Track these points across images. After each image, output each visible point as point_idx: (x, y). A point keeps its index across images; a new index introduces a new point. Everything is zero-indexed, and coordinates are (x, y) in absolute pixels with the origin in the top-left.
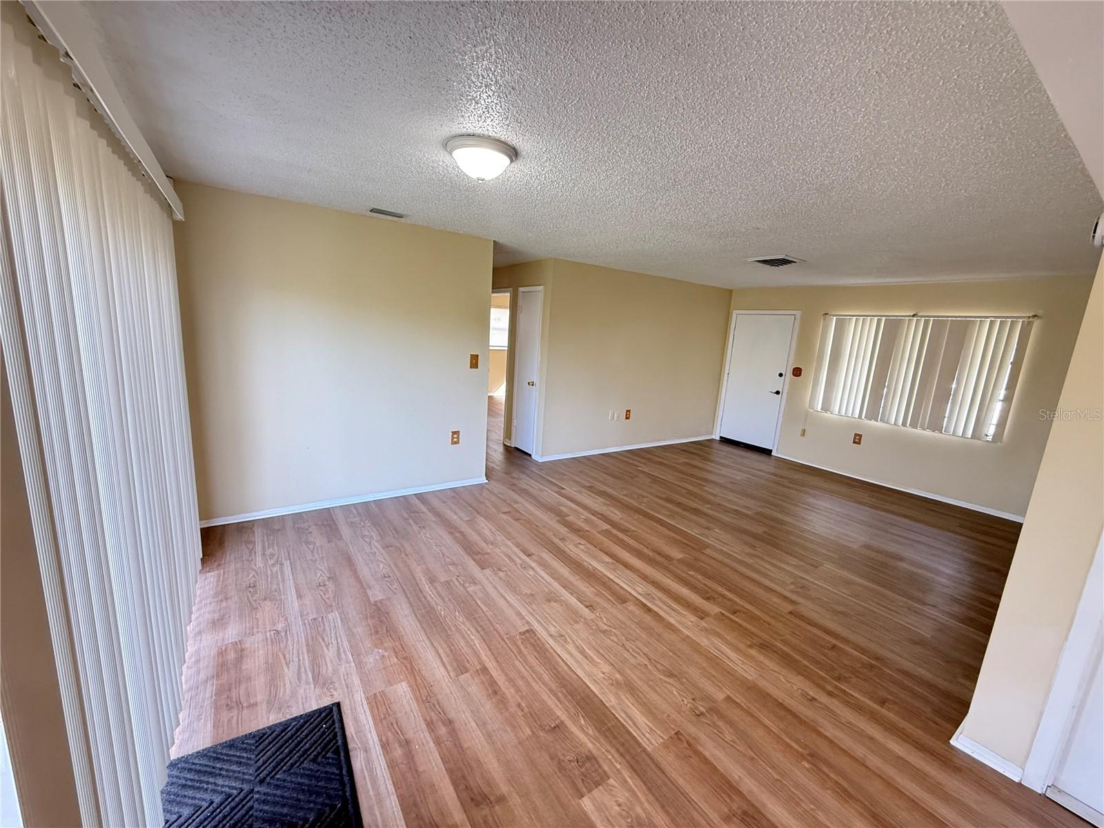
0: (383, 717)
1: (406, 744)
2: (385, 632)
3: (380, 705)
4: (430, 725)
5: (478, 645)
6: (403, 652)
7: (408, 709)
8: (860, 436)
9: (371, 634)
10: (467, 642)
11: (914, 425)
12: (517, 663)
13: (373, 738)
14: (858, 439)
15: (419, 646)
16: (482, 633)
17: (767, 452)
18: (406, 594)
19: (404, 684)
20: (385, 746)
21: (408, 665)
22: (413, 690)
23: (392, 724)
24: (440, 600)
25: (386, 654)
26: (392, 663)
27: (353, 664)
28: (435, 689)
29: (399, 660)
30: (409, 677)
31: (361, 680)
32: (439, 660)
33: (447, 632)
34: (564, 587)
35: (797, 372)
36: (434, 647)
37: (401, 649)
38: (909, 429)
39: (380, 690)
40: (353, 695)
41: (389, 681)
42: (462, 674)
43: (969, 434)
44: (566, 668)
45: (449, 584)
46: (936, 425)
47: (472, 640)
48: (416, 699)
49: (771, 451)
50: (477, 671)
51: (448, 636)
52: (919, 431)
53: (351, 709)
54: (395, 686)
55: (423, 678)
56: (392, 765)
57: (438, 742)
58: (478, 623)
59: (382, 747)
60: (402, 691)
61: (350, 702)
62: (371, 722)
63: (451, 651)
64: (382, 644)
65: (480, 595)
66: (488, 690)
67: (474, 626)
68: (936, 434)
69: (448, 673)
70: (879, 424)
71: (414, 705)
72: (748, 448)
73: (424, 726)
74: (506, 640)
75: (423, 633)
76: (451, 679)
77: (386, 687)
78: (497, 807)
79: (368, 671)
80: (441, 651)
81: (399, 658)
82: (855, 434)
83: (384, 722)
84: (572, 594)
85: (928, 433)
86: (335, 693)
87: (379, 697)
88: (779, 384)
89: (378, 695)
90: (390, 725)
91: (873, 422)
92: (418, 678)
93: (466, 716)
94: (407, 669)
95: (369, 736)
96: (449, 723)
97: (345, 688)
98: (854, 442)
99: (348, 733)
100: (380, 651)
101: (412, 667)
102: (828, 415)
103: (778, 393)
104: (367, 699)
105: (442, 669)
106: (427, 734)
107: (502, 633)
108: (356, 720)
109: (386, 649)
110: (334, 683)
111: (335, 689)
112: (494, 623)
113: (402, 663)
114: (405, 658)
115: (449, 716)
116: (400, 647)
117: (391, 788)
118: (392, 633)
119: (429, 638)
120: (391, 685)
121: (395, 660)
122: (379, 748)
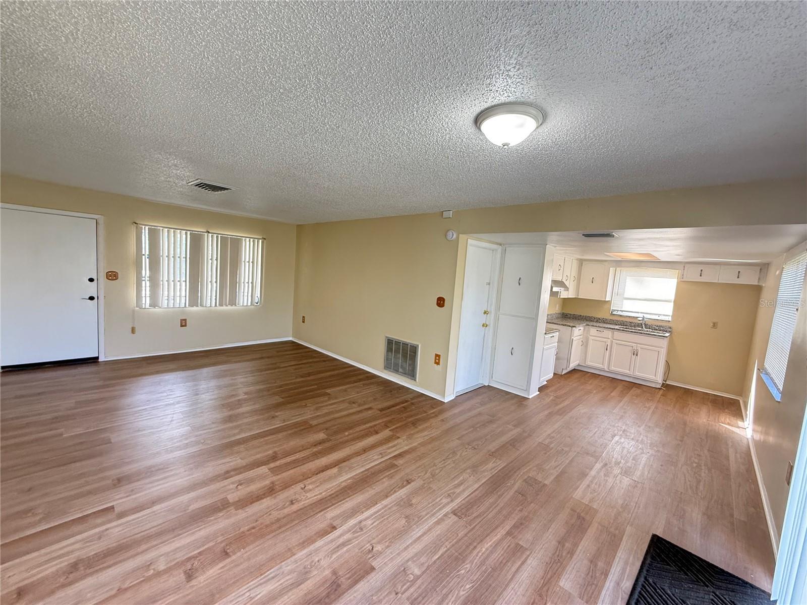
0: (594, 586)
1: (593, 561)
3: (590, 592)
4: (571, 553)
5: (489, 544)
6: (537, 600)
7: (574, 572)
8: (185, 320)
10: (492, 552)
11: (221, 305)
12: (490, 516)
13: (610, 584)
14: (183, 323)
15: (521, 590)
16: (475, 544)
17: (94, 360)
19: (561, 584)
20: (606, 574)
21: (545, 589)
23: (592, 577)
24: (450, 596)
28: (547, 560)
29: (546, 600)
30: (553, 584)
32: (523, 567)
33: (491, 572)
34: (387, 497)
35: (112, 276)
36: (514, 576)
38: (218, 308)
39: (580, 600)
41: (569, 598)
42: (522, 546)
43: (249, 304)
44: (477, 492)
45: (415, 599)
46: (233, 302)
47: (487, 549)
48: (564, 569)
49: (97, 358)
50: (513, 538)
51: (494, 570)
52: (224, 308)
54: (569, 591)
55: (546, 572)
56: (609, 564)
57: (576, 545)
58: (465, 550)
60: (568, 582)
62: (603, 592)
63: (507, 561)
65: (423, 559)
66: (522, 528)
67: (471, 552)
68: (234, 307)
69: (529, 556)
70: (199, 308)
71: (569, 568)
73: (575, 557)
74: (472, 527)
75: (505, 593)
76: (531, 552)
77: (574, 596)
78: (578, 511)
80: (514, 569)
82: (181, 320)
83: (595, 582)
84: (395, 492)
85: (229, 307)
87: (585, 597)
88: (92, 289)
89: (585, 599)
90: (593, 577)
91: (195, 308)
92: (549, 576)
93: (550, 535)
94: (548, 589)
95: (611, 588)
96: (561, 542)
98: (182, 326)
101: (544, 585)
102: (157, 310)
103: (92, 298)
105: (529, 561)
106: (577, 553)
107: (466, 531)
112: (458, 538)
113: (547, 596)
114: (541, 596)
115: (557, 544)
117: (617, 559)
119: (507, 585)
120: (570, 593)
122: (610, 577)
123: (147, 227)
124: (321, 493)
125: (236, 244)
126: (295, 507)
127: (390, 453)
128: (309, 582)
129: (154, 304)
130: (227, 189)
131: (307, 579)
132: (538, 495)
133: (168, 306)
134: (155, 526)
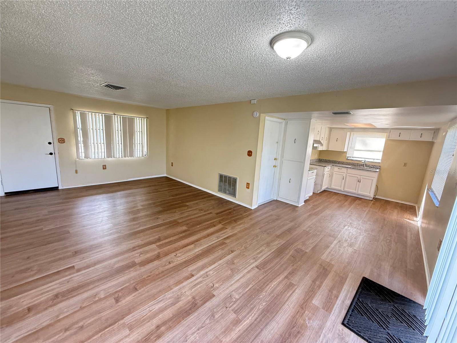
0: (330, 303)
1: (331, 291)
2: (295, 328)
3: (328, 306)
4: (319, 287)
5: (276, 283)
6: (300, 310)
7: (320, 296)
8: (105, 165)
9: (302, 335)
10: (276, 287)
11: (125, 157)
12: (276, 269)
13: (339, 302)
14: (104, 167)
15: (292, 305)
16: (268, 283)
17: (56, 189)
18: (259, 333)
19: (313, 302)
21: (304, 305)
22: (313, 297)
23: (329, 298)
24: (255, 309)
25: (307, 318)
26: (309, 313)
27: (324, 332)
28: (306, 290)
29: (305, 310)
30: (309, 302)
31: (327, 322)
32: (293, 294)
33: (276, 297)
34: (221, 259)
35: (62, 141)
36: (288, 299)
37: (299, 312)
38: (124, 158)
39: (323, 310)
40: (334, 320)
41: (317, 309)
42: (293, 284)
43: (141, 156)
44: (269, 256)
45: (236, 310)
46: (132, 155)
47: (274, 285)
48: (315, 295)
49: (58, 187)
50: (288, 279)
51: (278, 295)
52: (127, 158)
53: (339, 316)
54: (317, 305)
55: (305, 297)
56: (339, 292)
57: (322, 283)
58: (262, 286)
59: (338, 297)
60: (317, 301)
61: (337, 319)
62: (335, 306)
63: (285, 291)
64: (303, 325)
65: (240, 291)
66: (294, 275)
67: (266, 287)
68: (132, 158)
69: (296, 288)
70: (113, 159)
71: (318, 295)
72: (36, 192)
73: (321, 288)
74: (267, 274)
75: (283, 307)
76: (298, 287)
77: (320, 308)
79: (320, 321)
80: (288, 295)
81: (304, 311)
82: (103, 165)
83: (331, 301)
84: (225, 257)
85: (130, 158)
86: (341, 329)
88: (51, 148)
89: (325, 310)
91: (110, 159)
92: (307, 298)
93: (308, 278)
94: (306, 304)
95: (339, 304)
96: (314, 281)
97: (335, 326)
98: (104, 169)
99: (346, 312)
100: (307, 322)
101: (304, 303)
102: (89, 160)
103: (51, 154)
104: (330, 313)
105: (296, 291)
107: (263, 276)
108: (340, 312)
109: (305, 320)
110: (338, 334)
111: (339, 330)
112: (259, 280)
113: (305, 308)
114: (302, 308)
115: (312, 283)
116: (298, 314)
117: (343, 290)
118: (294, 323)
119: (285, 303)
120: (318, 307)
121: (306, 312)
122: (339, 298)
123: (79, 112)
124: (185, 258)
125: (131, 121)
126: (172, 265)
127: (222, 237)
128: (180, 302)
129: (86, 157)
130: (124, 88)
131: (179, 301)
132: (302, 257)
133: (95, 158)
134: (97, 276)
